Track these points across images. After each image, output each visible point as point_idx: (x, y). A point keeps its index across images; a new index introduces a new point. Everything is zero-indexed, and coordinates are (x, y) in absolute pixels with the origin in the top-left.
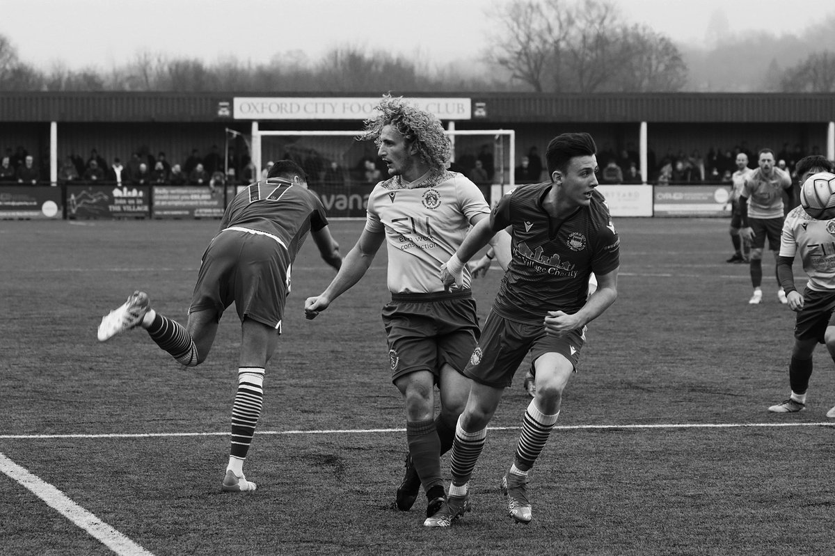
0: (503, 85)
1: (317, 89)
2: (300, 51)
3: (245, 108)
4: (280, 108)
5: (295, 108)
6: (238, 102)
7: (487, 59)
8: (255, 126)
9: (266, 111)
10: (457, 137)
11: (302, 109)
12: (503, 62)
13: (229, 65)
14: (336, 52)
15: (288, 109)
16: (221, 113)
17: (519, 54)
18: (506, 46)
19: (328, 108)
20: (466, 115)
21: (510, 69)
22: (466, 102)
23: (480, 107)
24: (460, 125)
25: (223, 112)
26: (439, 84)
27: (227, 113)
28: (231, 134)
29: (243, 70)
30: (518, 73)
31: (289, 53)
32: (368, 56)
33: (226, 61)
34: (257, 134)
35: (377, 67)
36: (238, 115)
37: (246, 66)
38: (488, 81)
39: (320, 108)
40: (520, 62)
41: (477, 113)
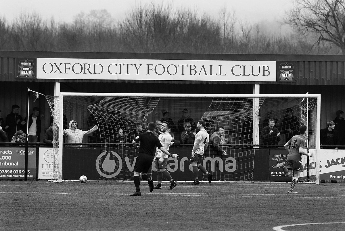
0: (310, 48)
1: (120, 50)
2: (105, 11)
3: (48, 68)
4: (83, 68)
5: (99, 69)
6: (40, 61)
7: (294, 21)
8: (58, 86)
9: (70, 71)
10: (261, 99)
11: (106, 69)
12: (310, 24)
13: (32, 24)
14: (141, 13)
15: (92, 69)
16: (23, 73)
17: (328, 15)
18: (313, 9)
19: (132, 69)
20: (272, 78)
21: (317, 30)
22: (273, 65)
23: (286, 70)
24: (265, 87)
25: (25, 72)
26: (244, 45)
27: (29, 73)
28: (33, 95)
29: (46, 29)
30: (325, 35)
31: (93, 13)
32: (173, 17)
33: (29, 20)
34: (59, 95)
35: (181, 28)
36: (40, 75)
37: (49, 26)
38: (294, 43)
39: (124, 69)
40: (328, 24)
41: (283, 76)
